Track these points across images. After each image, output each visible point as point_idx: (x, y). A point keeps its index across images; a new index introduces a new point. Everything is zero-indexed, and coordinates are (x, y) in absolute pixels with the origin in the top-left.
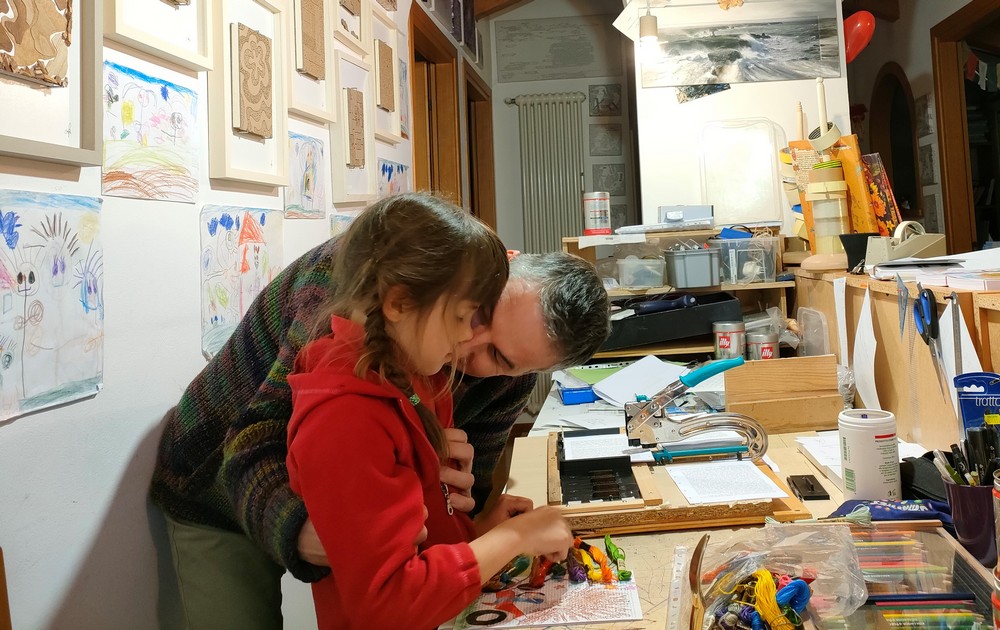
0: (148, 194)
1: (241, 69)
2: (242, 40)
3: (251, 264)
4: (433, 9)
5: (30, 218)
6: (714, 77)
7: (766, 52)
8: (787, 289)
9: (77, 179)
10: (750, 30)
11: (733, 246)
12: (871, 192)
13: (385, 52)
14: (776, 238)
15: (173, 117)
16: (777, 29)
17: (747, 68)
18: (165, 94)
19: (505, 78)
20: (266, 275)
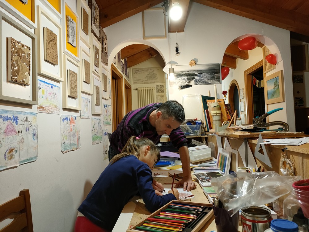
0: (48, 112)
1: (70, 81)
2: (70, 74)
3: (73, 130)
4: (117, 65)
5: (21, 117)
7: (201, 77)
8: (205, 137)
9: (31, 108)
10: (197, 72)
12: (227, 113)
13: (105, 77)
15: (54, 93)
16: (204, 71)
17: (196, 81)
18: (52, 87)
19: (135, 83)
20: (76, 132)
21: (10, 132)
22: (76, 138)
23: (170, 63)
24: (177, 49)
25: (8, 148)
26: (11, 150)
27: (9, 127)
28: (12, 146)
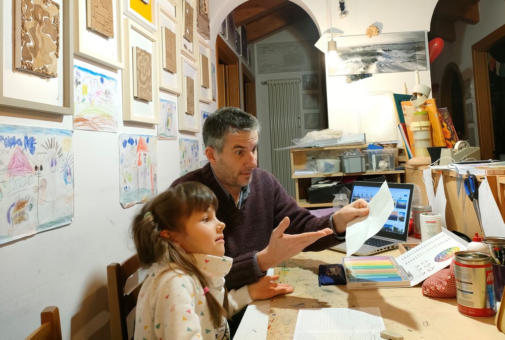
0: (94, 128)
1: (137, 68)
2: (138, 55)
3: (143, 162)
4: (227, 38)
5: (41, 140)
6: (364, 70)
7: (390, 58)
8: (401, 174)
9: (62, 122)
10: (382, 48)
11: (374, 153)
12: (443, 127)
13: (205, 60)
14: (395, 149)
15: (106, 91)
16: (395, 47)
17: (380, 66)
18: (102, 81)
19: (262, 71)
20: (150, 167)
21: (19, 169)
22: (149, 178)
23: (328, 31)
24: (342, 6)
25: (14, 200)
26: (21, 205)
27: (16, 159)
28: (23, 196)
